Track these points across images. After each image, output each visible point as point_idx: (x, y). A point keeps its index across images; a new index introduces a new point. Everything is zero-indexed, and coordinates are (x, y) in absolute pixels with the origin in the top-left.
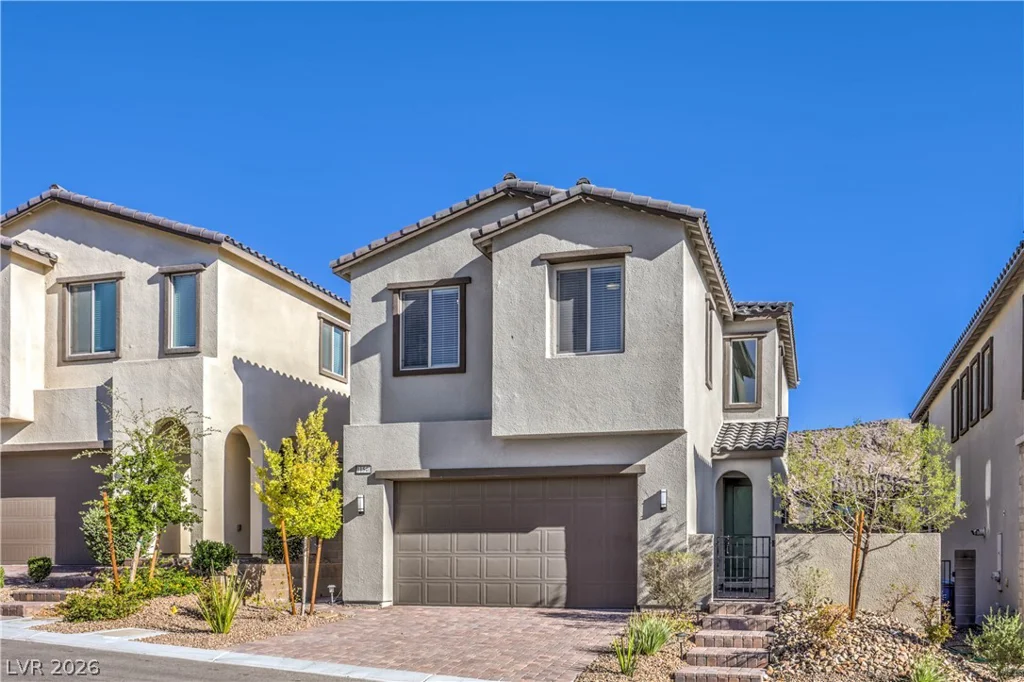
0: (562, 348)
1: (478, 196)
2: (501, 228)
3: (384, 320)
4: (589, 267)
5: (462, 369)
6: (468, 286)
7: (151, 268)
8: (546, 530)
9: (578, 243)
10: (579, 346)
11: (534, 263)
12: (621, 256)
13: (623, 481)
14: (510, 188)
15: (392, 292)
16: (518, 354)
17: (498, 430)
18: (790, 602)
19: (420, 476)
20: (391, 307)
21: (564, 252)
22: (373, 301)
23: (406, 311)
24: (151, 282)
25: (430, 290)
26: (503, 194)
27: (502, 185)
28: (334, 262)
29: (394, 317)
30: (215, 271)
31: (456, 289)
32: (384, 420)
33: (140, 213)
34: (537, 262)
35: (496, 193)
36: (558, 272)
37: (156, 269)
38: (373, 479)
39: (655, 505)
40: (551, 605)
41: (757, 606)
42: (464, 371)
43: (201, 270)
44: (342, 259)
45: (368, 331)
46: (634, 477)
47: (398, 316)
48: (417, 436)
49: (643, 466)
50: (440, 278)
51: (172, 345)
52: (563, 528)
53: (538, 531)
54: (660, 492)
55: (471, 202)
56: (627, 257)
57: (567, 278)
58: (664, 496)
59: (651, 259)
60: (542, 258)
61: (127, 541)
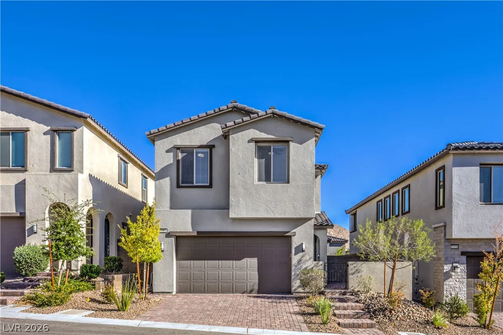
0: (260, 180)
1: (219, 109)
2: (235, 124)
3: (172, 162)
4: (272, 145)
5: (210, 186)
6: (213, 149)
7: (45, 127)
8: (249, 259)
9: (268, 134)
10: (268, 179)
11: (249, 142)
12: (288, 142)
13: (286, 238)
14: (234, 107)
15: (176, 149)
16: (242, 181)
17: (232, 215)
18: (355, 290)
19: (192, 234)
20: (176, 156)
21: (263, 138)
22: (166, 152)
23: (183, 158)
24: (45, 134)
25: (195, 150)
26: (231, 109)
27: (230, 105)
28: (148, 133)
29: (177, 160)
30: (82, 131)
31: (208, 150)
32: (172, 208)
33: (40, 99)
34: (250, 141)
35: (228, 108)
36: (258, 146)
37: (49, 128)
38: (168, 235)
39: (300, 249)
40: (251, 292)
41: (344, 292)
42: (211, 187)
43: (75, 130)
44: (152, 131)
45: (164, 166)
46: (290, 237)
47: (179, 160)
48: (190, 216)
49: (295, 233)
50: (200, 144)
51: (57, 166)
52: (256, 259)
53: (245, 260)
54: (302, 244)
55: (216, 111)
56: (291, 143)
57: (262, 149)
58: (304, 245)
59: (301, 144)
60: (253, 139)
61: (39, 264)
